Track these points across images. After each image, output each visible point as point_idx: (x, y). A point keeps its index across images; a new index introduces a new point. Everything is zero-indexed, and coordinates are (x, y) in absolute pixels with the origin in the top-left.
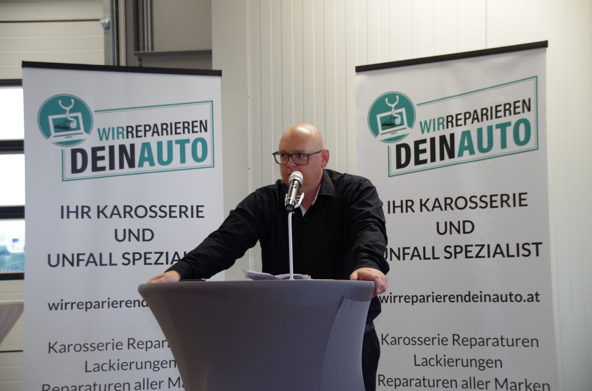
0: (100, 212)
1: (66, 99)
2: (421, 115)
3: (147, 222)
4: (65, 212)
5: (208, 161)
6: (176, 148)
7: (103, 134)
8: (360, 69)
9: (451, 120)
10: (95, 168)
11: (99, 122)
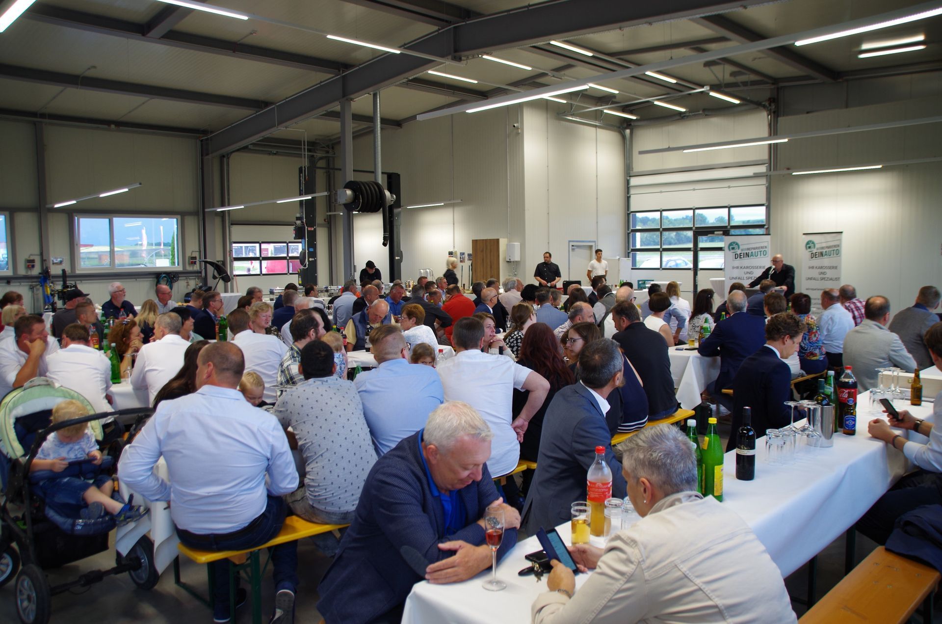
0: (741, 268)
1: (734, 243)
2: (817, 246)
3: (752, 270)
4: (733, 268)
5: (767, 255)
6: (759, 253)
7: (742, 250)
8: (804, 234)
9: (823, 248)
10: (740, 258)
11: (741, 247)
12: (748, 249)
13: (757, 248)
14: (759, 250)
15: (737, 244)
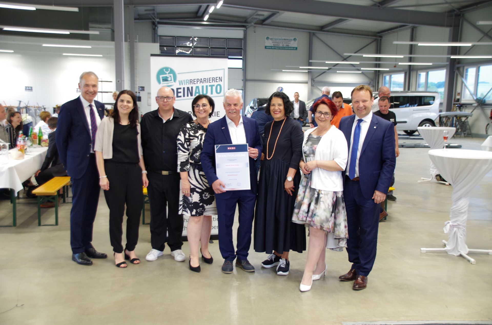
12: (191, 81)
13: (205, 80)
14: (208, 84)
15: (172, 72)
